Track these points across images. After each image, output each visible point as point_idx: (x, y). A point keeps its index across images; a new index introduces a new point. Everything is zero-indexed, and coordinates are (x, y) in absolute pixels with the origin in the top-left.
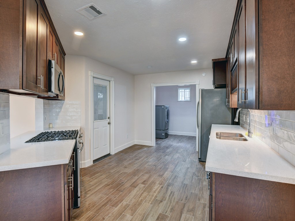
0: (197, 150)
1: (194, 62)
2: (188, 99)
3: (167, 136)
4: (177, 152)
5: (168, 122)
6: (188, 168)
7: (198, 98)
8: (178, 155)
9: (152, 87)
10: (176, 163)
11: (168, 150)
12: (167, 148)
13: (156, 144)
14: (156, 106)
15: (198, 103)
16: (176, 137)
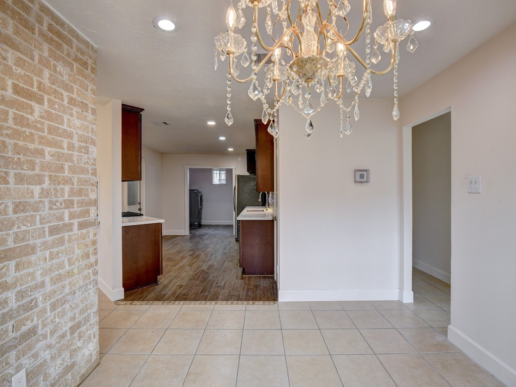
0: (234, 234)
1: (231, 149)
2: (224, 182)
3: (200, 226)
4: (214, 237)
5: (201, 209)
6: (226, 246)
7: (235, 183)
8: (216, 239)
9: (186, 169)
10: (215, 243)
11: (205, 237)
12: (204, 235)
13: (190, 233)
14: (190, 190)
15: (235, 188)
16: (210, 226)
